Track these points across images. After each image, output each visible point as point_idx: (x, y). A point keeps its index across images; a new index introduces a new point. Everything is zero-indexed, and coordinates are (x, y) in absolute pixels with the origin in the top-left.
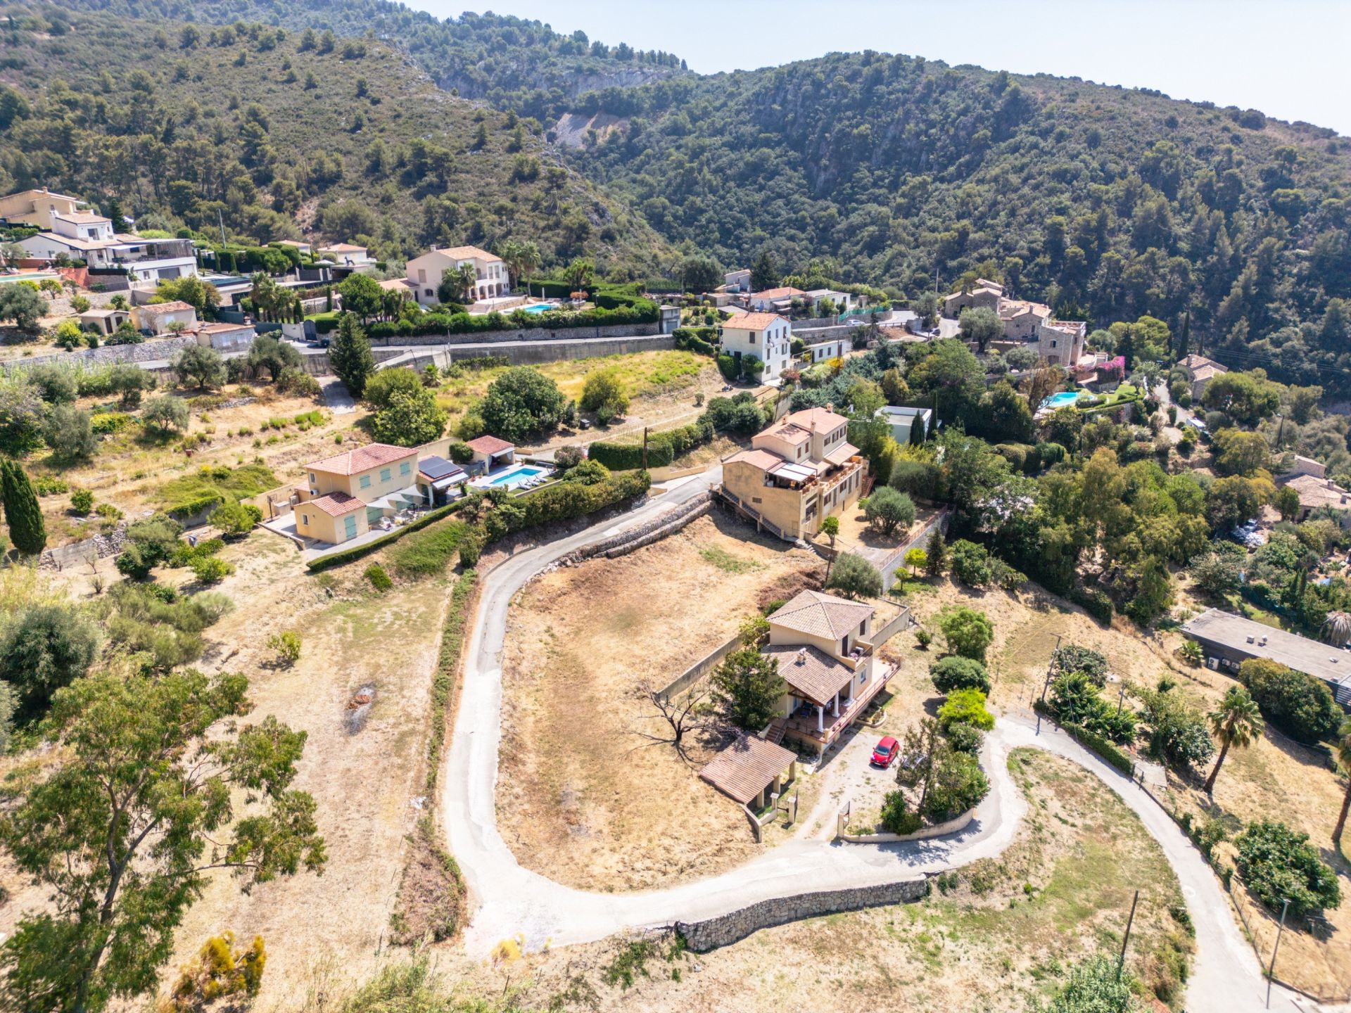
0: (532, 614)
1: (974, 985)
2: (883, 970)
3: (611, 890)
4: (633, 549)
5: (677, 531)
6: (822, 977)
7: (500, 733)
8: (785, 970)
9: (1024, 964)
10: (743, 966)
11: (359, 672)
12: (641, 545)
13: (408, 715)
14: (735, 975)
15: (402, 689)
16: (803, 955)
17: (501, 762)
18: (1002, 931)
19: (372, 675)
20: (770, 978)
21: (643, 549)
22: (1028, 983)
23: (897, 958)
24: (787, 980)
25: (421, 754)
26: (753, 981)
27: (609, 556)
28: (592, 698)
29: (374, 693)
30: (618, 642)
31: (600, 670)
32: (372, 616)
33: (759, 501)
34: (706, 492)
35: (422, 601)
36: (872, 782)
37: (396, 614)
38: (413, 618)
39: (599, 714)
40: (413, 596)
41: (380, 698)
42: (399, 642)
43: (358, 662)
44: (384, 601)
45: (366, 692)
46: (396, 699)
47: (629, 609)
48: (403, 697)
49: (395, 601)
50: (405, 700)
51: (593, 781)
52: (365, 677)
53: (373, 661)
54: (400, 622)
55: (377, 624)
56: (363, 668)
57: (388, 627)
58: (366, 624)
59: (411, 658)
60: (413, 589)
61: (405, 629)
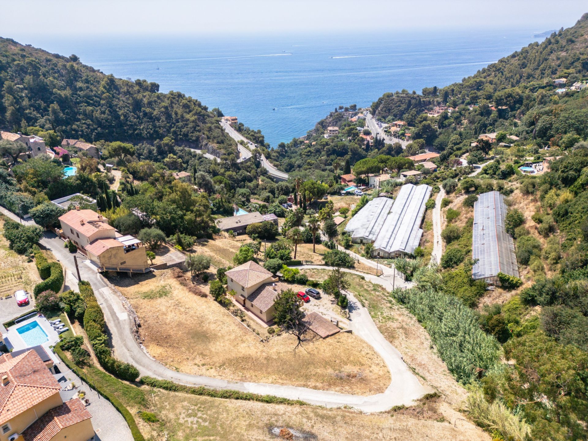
2: (398, 328)
3: (388, 372)
6: (405, 340)
7: (300, 388)
8: (403, 346)
9: (389, 305)
15: (276, 415)
16: (396, 341)
19: (259, 428)
24: (407, 347)
26: (409, 354)
28: (265, 358)
29: (278, 427)
30: (220, 342)
31: (243, 352)
32: (188, 427)
33: (124, 262)
34: (99, 275)
35: (174, 403)
36: (317, 304)
37: (189, 415)
38: (196, 408)
39: (279, 358)
40: (168, 407)
41: (284, 424)
42: (225, 415)
43: (243, 435)
44: (169, 422)
45: (277, 431)
46: (286, 417)
47: (188, 333)
48: (284, 414)
49: (172, 416)
50: (287, 413)
51: (328, 366)
52: (260, 431)
53: (244, 428)
54: (200, 414)
55: (200, 425)
56: (250, 433)
57: (205, 420)
58: (199, 431)
59: (244, 410)
60: (159, 406)
61: (209, 412)
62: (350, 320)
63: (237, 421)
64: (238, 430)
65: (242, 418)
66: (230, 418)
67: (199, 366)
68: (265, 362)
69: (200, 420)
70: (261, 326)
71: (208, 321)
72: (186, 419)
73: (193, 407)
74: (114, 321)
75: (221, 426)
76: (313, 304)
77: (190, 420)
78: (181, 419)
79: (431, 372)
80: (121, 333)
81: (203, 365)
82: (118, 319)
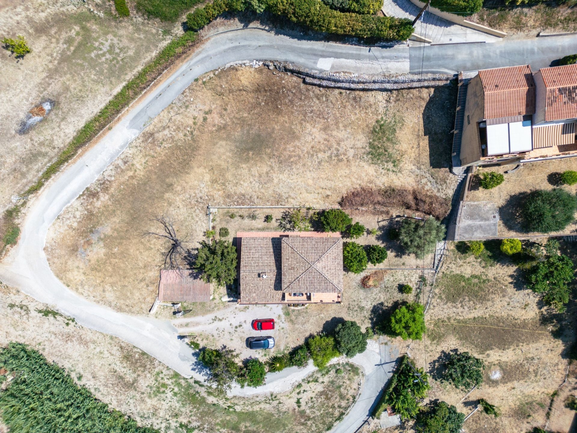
0: (209, 94)
2: (135, 380)
3: (68, 286)
4: (327, 88)
5: (387, 90)
6: (113, 365)
7: (97, 177)
8: (106, 352)
10: (95, 339)
11: (55, 87)
12: (338, 88)
13: (52, 141)
14: (88, 338)
15: (64, 119)
16: (118, 354)
17: (83, 194)
18: (195, 407)
19: (59, 95)
20: (98, 350)
21: (337, 91)
23: (146, 382)
24: (102, 355)
25: (38, 171)
26: (92, 346)
27: (304, 82)
28: (171, 185)
29: (50, 111)
30: (229, 157)
31: (196, 169)
32: (98, 38)
33: (469, 123)
34: (452, 73)
35: (138, 43)
36: (239, 329)
37: (112, 47)
38: (119, 59)
39: (162, 197)
40: (136, 35)
41: (49, 118)
42: (93, 76)
43: (61, 77)
44: (116, 27)
45: (47, 107)
46: (55, 125)
47: (270, 135)
48: (59, 126)
49: (122, 32)
50: (58, 129)
51: (115, 234)
52: (55, 93)
53: (68, 83)
54: (108, 56)
55: (95, 49)
56: (60, 84)
57: (98, 56)
58: (89, 44)
59: (88, 96)
60: (141, 27)
61: (106, 66)
62: (181, 337)
63: (79, 82)
64: (68, 76)
65: (80, 88)
66: (86, 79)
67: (206, 113)
68: (167, 180)
69: (101, 52)
70: (244, 230)
71: (276, 169)
72: (109, 41)
73: (121, 55)
74: (323, 51)
75: (81, 65)
76: (244, 325)
77: (107, 44)
78: (112, 37)
79: (53, 336)
80: (293, 50)
81: (205, 119)
82: (323, 56)
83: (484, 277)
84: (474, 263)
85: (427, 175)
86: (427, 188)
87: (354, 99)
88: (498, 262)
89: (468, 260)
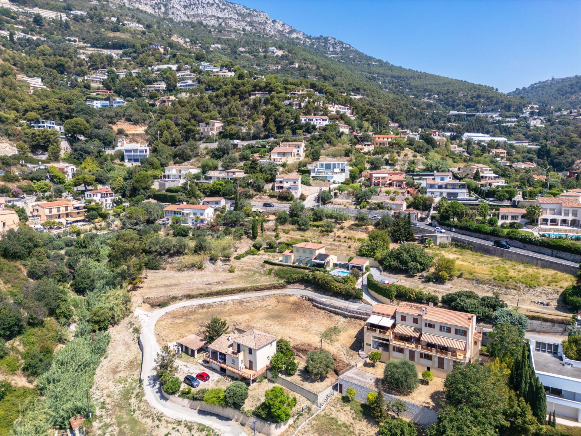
0: (275, 300)
1: (107, 388)
2: (120, 372)
4: (321, 308)
5: (346, 317)
6: (123, 361)
7: (211, 303)
8: (128, 356)
9: (108, 401)
10: (133, 350)
11: (230, 280)
12: (325, 309)
13: (212, 288)
14: (131, 348)
15: (222, 285)
16: (131, 359)
17: (200, 305)
18: (121, 399)
19: (229, 282)
20: (127, 354)
21: (324, 311)
22: (102, 400)
23: (122, 375)
24: (125, 356)
25: (197, 292)
26: (128, 351)
27: (313, 304)
28: (231, 316)
30: (262, 317)
31: (246, 315)
40: (267, 279)
45: (221, 282)
49: (264, 277)
50: (217, 286)
51: (193, 319)
56: (232, 280)
58: (251, 276)
60: (271, 278)
65: (236, 282)
66: (241, 281)
67: (268, 305)
68: (231, 314)
69: (252, 279)
72: (258, 278)
74: (326, 298)
75: (243, 279)
77: (256, 278)
78: (260, 277)
79: (123, 341)
80: (316, 296)
81: (266, 306)
83: (351, 429)
84: (348, 413)
85: (345, 351)
86: (341, 356)
87: (330, 316)
88: (365, 418)
89: (345, 408)
